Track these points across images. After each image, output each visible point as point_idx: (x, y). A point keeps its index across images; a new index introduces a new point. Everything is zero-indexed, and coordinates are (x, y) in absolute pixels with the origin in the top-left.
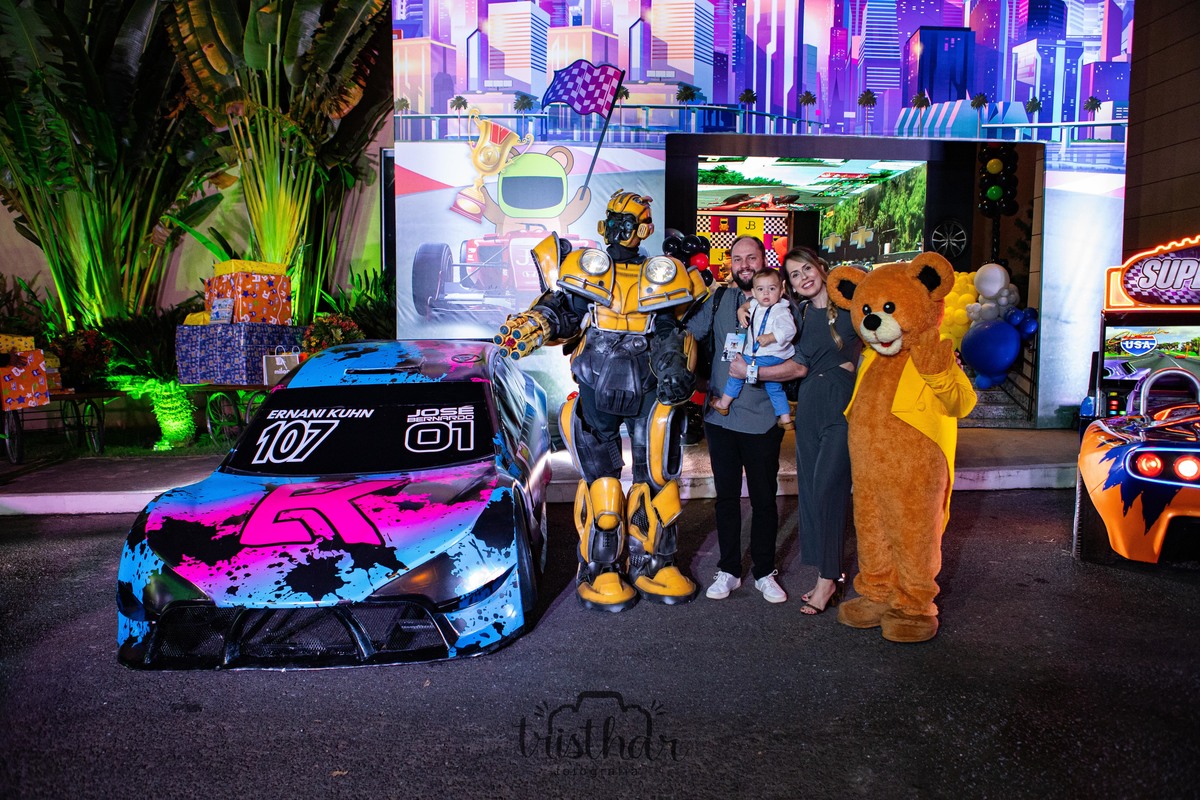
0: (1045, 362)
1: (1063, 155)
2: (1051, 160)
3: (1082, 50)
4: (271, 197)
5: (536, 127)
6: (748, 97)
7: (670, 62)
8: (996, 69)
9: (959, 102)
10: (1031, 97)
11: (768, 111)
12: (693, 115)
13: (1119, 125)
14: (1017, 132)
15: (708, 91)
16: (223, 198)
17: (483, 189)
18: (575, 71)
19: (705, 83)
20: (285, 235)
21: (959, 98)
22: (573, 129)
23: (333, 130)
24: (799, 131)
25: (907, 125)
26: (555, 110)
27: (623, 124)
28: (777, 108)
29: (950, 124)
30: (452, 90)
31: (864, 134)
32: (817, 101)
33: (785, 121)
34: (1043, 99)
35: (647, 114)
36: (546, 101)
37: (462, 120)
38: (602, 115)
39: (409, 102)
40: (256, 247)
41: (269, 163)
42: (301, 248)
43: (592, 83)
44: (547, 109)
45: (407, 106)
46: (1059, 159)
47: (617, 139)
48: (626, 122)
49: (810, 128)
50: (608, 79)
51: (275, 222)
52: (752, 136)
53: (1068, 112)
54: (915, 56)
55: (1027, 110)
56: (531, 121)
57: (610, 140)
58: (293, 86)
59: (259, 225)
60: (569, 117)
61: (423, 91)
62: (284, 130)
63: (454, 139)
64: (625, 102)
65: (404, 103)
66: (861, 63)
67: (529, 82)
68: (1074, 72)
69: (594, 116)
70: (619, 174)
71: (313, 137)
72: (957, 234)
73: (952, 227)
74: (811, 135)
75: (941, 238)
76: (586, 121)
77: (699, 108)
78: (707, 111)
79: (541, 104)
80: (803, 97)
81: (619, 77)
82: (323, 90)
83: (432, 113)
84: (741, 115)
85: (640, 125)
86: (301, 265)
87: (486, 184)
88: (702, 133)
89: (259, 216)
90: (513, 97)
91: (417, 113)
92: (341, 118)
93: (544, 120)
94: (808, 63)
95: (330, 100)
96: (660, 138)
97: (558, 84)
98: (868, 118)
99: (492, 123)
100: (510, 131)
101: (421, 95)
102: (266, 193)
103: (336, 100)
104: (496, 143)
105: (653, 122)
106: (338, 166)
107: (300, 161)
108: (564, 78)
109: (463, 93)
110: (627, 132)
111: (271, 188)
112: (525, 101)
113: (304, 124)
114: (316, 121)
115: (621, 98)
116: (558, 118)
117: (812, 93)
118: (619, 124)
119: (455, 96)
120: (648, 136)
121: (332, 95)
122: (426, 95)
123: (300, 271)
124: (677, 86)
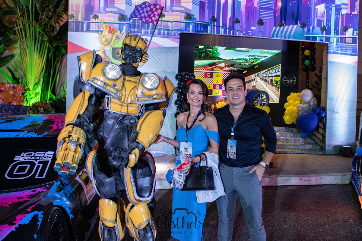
0: (329, 128)
1: (335, 48)
3: (341, 9)
4: (31, 55)
5: (126, 27)
6: (213, 19)
7: (182, 4)
9: (296, 26)
11: (221, 25)
12: (191, 25)
13: (355, 38)
14: (318, 38)
15: (197, 16)
16: (15, 56)
17: (104, 52)
18: (143, 6)
19: (196, 13)
20: (36, 71)
22: (141, 29)
23: (56, 31)
24: (233, 33)
25: (276, 34)
26: (134, 21)
27: (162, 28)
28: (224, 25)
29: (292, 34)
30: (93, 11)
31: (259, 36)
32: (241, 22)
33: (228, 29)
34: (327, 26)
35: (172, 24)
36: (131, 17)
37: (97, 24)
38: (154, 24)
39: (75, 15)
40: (25, 75)
41: (30, 42)
42: (42, 76)
43: (150, 11)
44: (131, 21)
45: (74, 17)
46: (333, 50)
47: (160, 34)
48: (163, 27)
50: (157, 10)
51: (32, 66)
52: (215, 35)
54: (279, 6)
55: (321, 31)
56: (125, 25)
57: (157, 34)
58: (40, 12)
59: (26, 66)
60: (140, 24)
61: (81, 11)
62: (36, 29)
63: (93, 31)
64: (163, 19)
65: (72, 16)
66: (258, 8)
67: (125, 10)
68: (338, 17)
69: (151, 24)
70: (160, 48)
71: (48, 33)
72: (292, 78)
73: (291, 76)
74: (238, 36)
75: (286, 79)
76: (147, 26)
77: (193, 23)
78: (196, 24)
79: (129, 18)
80: (235, 20)
81: (161, 9)
82: (51, 15)
83: (84, 20)
84: (210, 26)
85: (169, 28)
86: (42, 83)
87: (105, 50)
88: (194, 33)
89: (26, 63)
90: (118, 15)
91: (78, 20)
92: (59, 26)
93: (130, 25)
94: (237, 7)
95: (54, 19)
96: (177, 34)
97: (136, 11)
98: (261, 30)
99: (109, 25)
100: (116, 29)
101: (80, 13)
102: (29, 54)
103: (57, 19)
104: (110, 33)
105: (175, 28)
106: (58, 45)
107: (43, 42)
108: (139, 8)
109: (97, 13)
110: (164, 31)
111: (31, 53)
112: (123, 17)
113: (44, 28)
114: (49, 27)
115: (162, 18)
116: (136, 24)
117: (239, 19)
118: (160, 28)
119: (94, 14)
120: (172, 33)
121: (55, 17)
122: (82, 13)
123: (41, 85)
124: (185, 14)
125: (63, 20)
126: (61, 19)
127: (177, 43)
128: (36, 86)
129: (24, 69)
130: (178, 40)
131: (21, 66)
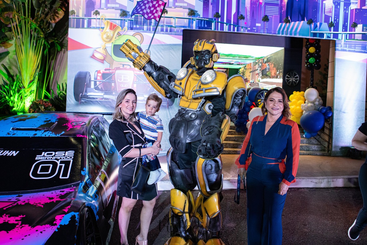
0: (336, 128)
1: (343, 45)
2: (338, 46)
3: (350, 4)
4: (26, 52)
5: (128, 24)
6: (217, 16)
8: (317, 9)
9: (302, 22)
10: (330, 21)
11: (225, 21)
12: (194, 22)
13: (365, 34)
14: (325, 35)
16: (9, 53)
17: (105, 49)
18: (145, 2)
19: (199, 9)
20: (31, 68)
21: (302, 20)
22: (144, 25)
23: (52, 28)
24: (238, 30)
25: (281, 30)
26: (136, 18)
28: (229, 21)
29: (298, 30)
30: (94, 7)
31: (264, 33)
32: (245, 18)
33: (232, 26)
34: (335, 22)
35: (175, 21)
36: (133, 13)
37: (97, 20)
38: (156, 20)
39: (76, 12)
40: (20, 73)
41: (26, 39)
42: (37, 73)
43: (152, 7)
44: (133, 17)
45: (75, 13)
46: (341, 47)
47: (162, 30)
48: (166, 23)
49: (242, 29)
50: (159, 6)
51: (27, 63)
52: (219, 32)
53: (345, 28)
54: (285, 2)
55: (329, 27)
56: (126, 21)
57: (159, 31)
58: (36, 8)
59: (21, 64)
60: (142, 20)
61: (81, 7)
62: (32, 26)
63: (94, 28)
64: (166, 15)
65: (73, 12)
66: (263, 4)
67: (126, 6)
68: (347, 12)
69: (153, 20)
70: (163, 45)
71: (44, 30)
72: (295, 77)
73: (293, 74)
74: (243, 32)
75: (289, 78)
76: (149, 22)
77: (197, 19)
78: (200, 20)
79: (131, 14)
80: (239, 17)
81: (164, 5)
82: (48, 11)
83: (85, 17)
84: (214, 23)
85: (172, 25)
86: (37, 80)
87: (106, 47)
88: (198, 29)
89: (21, 60)
90: (119, 12)
91: (79, 16)
92: (55, 23)
93: (132, 21)
94: (242, 3)
95: (51, 15)
96: (180, 30)
97: (138, 7)
98: (266, 27)
99: (110, 22)
100: (117, 25)
101: (81, 9)
102: (24, 51)
103: (53, 15)
104: (111, 30)
105: (177, 24)
106: (53, 42)
107: (38, 39)
108: (141, 4)
109: (99, 9)
110: (167, 28)
111: (26, 50)
112: (124, 13)
113: (40, 24)
114: (45, 23)
115: (164, 14)
116: (138, 21)
117: (243, 15)
118: (163, 24)
119: (95, 10)
120: (175, 29)
121: (51, 13)
122: (83, 9)
123: (37, 83)
124: (188, 10)
125: (59, 16)
126: (57, 15)
127: (181, 39)
128: (31, 84)
129: (19, 66)
130: (181, 37)
131: (16, 63)
